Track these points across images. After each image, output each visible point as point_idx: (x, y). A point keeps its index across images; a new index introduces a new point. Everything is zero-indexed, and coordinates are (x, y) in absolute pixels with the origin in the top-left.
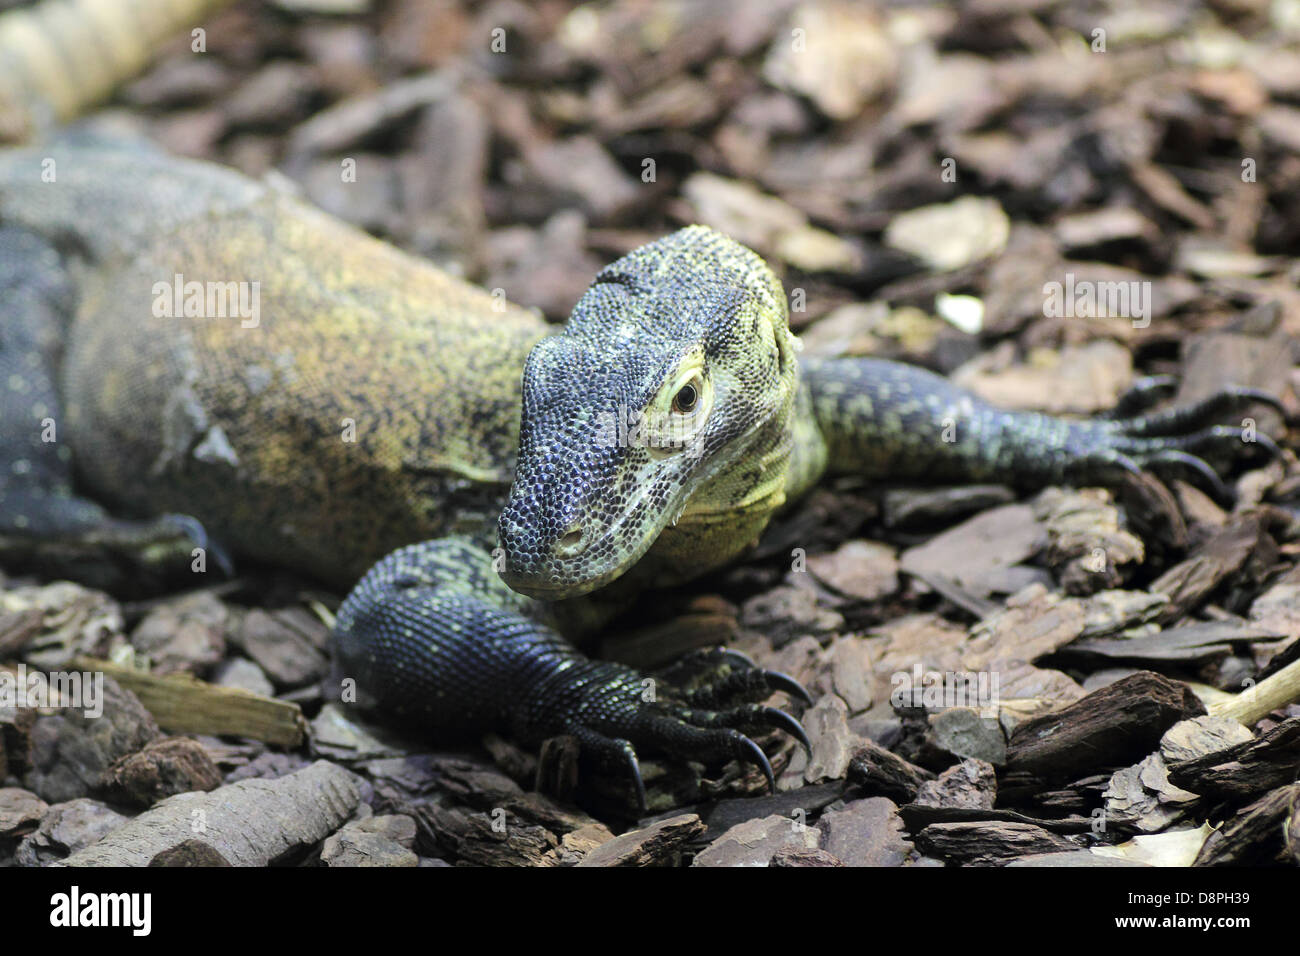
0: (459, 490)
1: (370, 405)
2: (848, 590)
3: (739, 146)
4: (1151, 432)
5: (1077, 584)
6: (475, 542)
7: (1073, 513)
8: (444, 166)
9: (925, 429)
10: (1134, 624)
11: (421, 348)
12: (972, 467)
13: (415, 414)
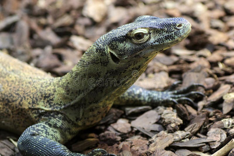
0: (42, 112)
1: (20, 96)
2: (121, 131)
3: (79, 29)
4: (178, 93)
5: (171, 130)
6: (46, 123)
7: (167, 114)
8: (21, 35)
9: (133, 95)
10: (184, 139)
11: (30, 83)
12: (143, 102)
13: (30, 97)
